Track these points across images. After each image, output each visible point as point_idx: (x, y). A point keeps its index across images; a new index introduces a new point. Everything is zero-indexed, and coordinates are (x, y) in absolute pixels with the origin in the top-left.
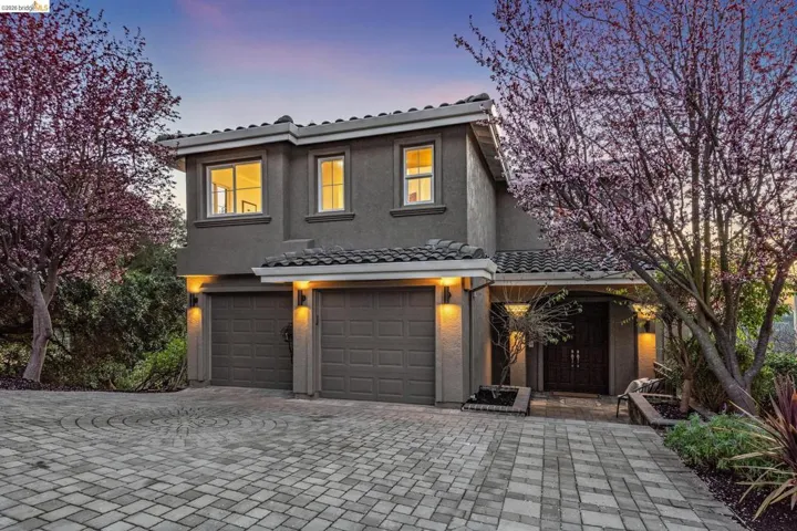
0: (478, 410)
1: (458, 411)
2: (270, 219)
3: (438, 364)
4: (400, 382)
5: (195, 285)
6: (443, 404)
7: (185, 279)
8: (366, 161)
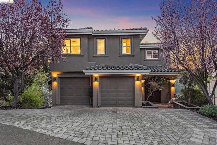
0: (146, 108)
1: (141, 108)
2: (83, 56)
3: (136, 96)
4: (124, 101)
5: (55, 75)
6: (137, 107)
7: (51, 73)
8: (112, 41)
